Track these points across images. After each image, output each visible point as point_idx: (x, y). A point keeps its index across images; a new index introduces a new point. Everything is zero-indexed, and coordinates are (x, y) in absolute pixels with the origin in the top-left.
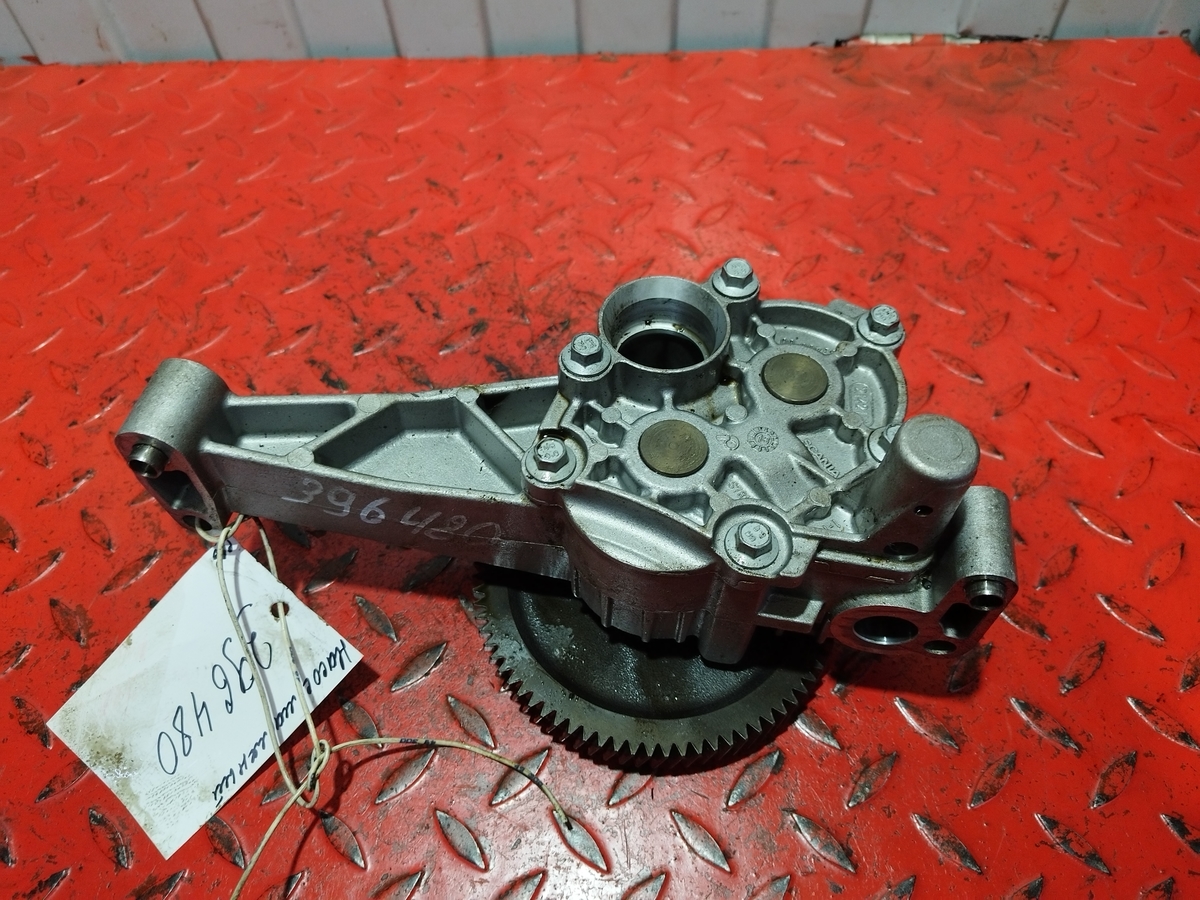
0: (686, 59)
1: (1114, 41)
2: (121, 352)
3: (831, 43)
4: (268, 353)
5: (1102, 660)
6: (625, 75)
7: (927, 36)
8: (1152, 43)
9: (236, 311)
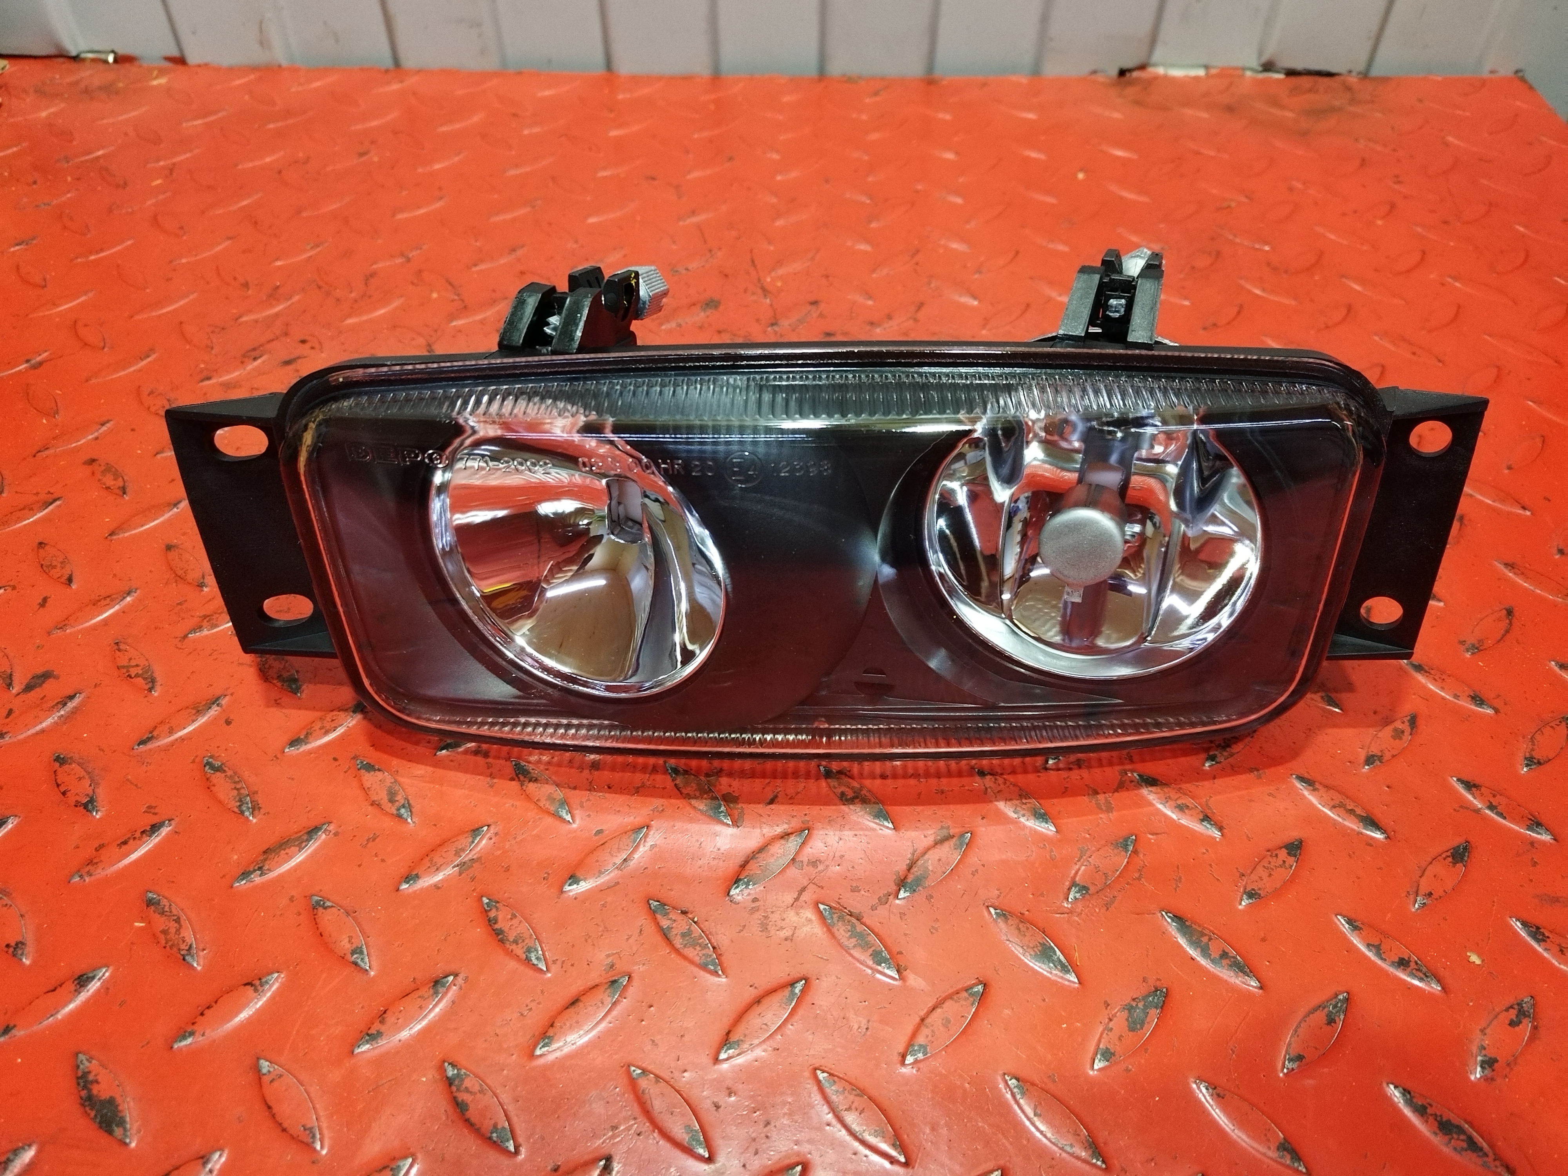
0: (944, 83)
1: (1440, 79)
2: (269, 316)
3: (1114, 72)
4: (452, 321)
5: (1511, 624)
6: (876, 94)
7: (1223, 69)
8: (1483, 83)
9: (413, 283)
